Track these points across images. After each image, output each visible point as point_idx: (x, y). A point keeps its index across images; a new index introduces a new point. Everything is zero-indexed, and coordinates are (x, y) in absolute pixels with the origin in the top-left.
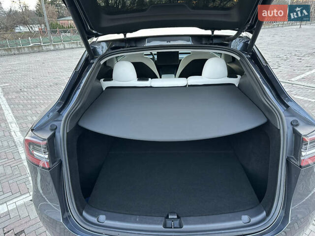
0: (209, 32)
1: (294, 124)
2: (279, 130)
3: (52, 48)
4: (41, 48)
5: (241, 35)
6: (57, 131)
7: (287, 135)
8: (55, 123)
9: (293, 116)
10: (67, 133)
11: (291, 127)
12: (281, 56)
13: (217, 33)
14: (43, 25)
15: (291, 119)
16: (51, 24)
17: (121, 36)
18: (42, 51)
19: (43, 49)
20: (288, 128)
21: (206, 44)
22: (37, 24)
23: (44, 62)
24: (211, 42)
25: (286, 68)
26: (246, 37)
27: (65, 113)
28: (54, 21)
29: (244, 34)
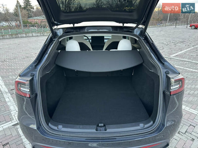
0: (121, 25)
1: (167, 73)
2: (159, 76)
3: (25, 35)
4: (17, 36)
5: (139, 27)
6: (35, 76)
7: (163, 78)
8: (34, 72)
9: (167, 69)
10: (41, 78)
11: (165, 74)
12: (164, 43)
13: (126, 25)
14: (18, 22)
15: (165, 70)
16: (24, 21)
17: (71, 25)
18: (18, 37)
19: (18, 36)
20: (164, 75)
21: (120, 31)
22: (15, 21)
23: (19, 44)
24: (122, 30)
25: (167, 49)
26: (142, 28)
27: (39, 67)
28: (26, 19)
29: (140, 26)
